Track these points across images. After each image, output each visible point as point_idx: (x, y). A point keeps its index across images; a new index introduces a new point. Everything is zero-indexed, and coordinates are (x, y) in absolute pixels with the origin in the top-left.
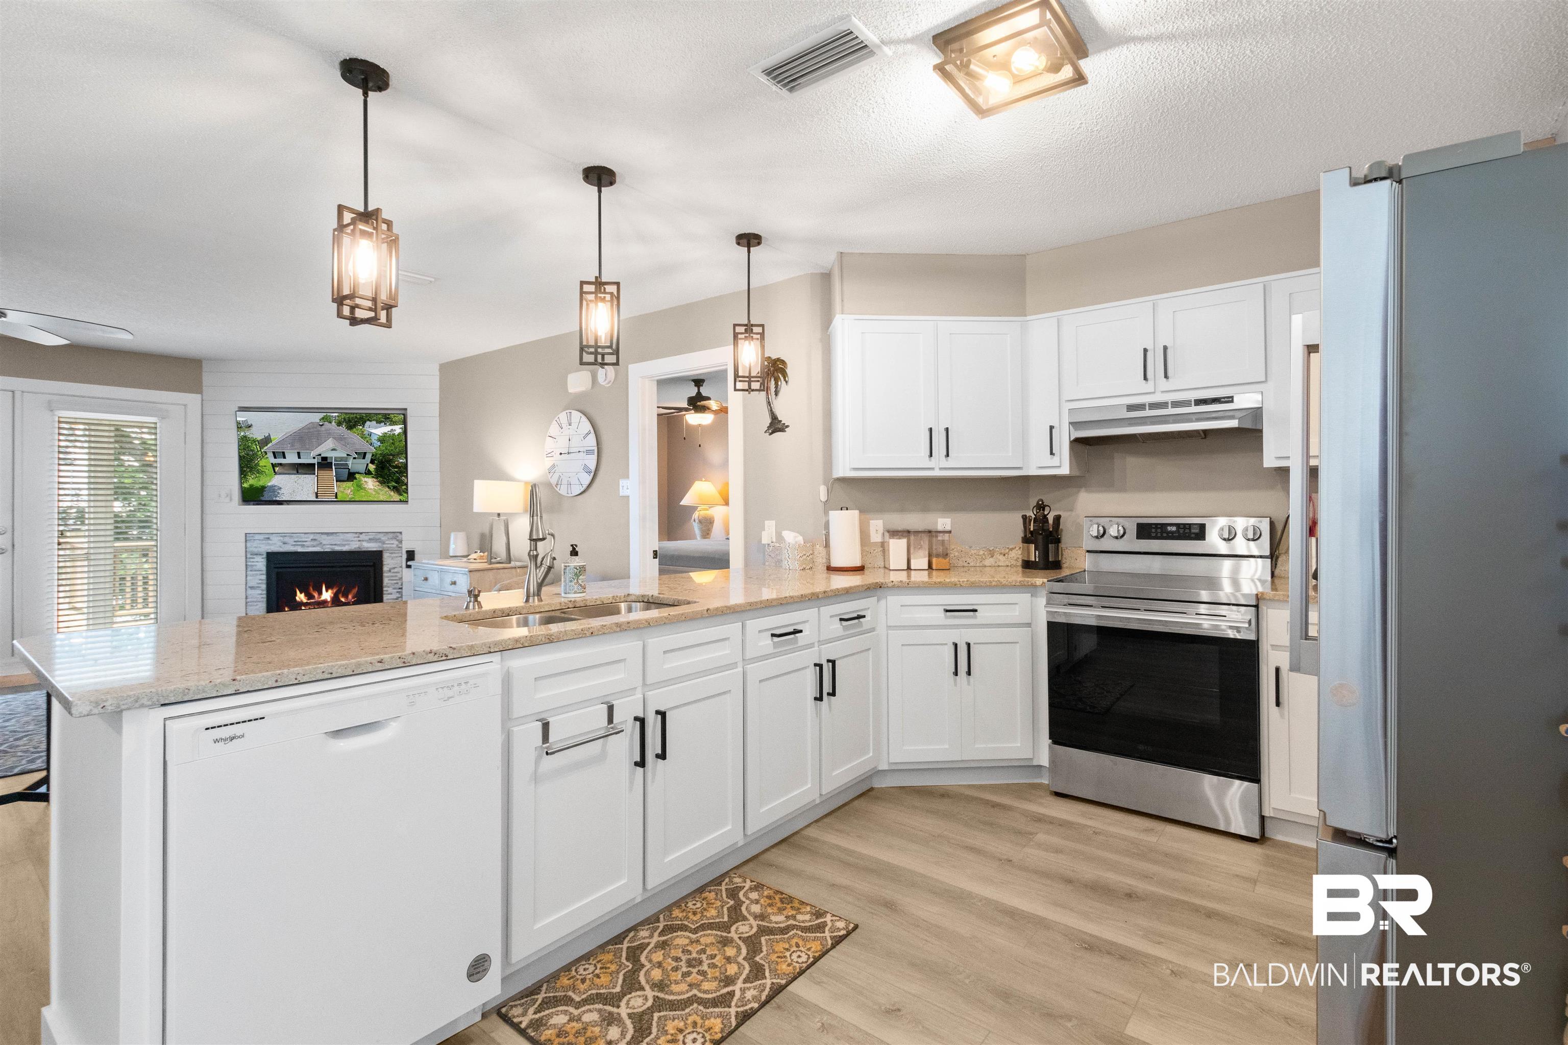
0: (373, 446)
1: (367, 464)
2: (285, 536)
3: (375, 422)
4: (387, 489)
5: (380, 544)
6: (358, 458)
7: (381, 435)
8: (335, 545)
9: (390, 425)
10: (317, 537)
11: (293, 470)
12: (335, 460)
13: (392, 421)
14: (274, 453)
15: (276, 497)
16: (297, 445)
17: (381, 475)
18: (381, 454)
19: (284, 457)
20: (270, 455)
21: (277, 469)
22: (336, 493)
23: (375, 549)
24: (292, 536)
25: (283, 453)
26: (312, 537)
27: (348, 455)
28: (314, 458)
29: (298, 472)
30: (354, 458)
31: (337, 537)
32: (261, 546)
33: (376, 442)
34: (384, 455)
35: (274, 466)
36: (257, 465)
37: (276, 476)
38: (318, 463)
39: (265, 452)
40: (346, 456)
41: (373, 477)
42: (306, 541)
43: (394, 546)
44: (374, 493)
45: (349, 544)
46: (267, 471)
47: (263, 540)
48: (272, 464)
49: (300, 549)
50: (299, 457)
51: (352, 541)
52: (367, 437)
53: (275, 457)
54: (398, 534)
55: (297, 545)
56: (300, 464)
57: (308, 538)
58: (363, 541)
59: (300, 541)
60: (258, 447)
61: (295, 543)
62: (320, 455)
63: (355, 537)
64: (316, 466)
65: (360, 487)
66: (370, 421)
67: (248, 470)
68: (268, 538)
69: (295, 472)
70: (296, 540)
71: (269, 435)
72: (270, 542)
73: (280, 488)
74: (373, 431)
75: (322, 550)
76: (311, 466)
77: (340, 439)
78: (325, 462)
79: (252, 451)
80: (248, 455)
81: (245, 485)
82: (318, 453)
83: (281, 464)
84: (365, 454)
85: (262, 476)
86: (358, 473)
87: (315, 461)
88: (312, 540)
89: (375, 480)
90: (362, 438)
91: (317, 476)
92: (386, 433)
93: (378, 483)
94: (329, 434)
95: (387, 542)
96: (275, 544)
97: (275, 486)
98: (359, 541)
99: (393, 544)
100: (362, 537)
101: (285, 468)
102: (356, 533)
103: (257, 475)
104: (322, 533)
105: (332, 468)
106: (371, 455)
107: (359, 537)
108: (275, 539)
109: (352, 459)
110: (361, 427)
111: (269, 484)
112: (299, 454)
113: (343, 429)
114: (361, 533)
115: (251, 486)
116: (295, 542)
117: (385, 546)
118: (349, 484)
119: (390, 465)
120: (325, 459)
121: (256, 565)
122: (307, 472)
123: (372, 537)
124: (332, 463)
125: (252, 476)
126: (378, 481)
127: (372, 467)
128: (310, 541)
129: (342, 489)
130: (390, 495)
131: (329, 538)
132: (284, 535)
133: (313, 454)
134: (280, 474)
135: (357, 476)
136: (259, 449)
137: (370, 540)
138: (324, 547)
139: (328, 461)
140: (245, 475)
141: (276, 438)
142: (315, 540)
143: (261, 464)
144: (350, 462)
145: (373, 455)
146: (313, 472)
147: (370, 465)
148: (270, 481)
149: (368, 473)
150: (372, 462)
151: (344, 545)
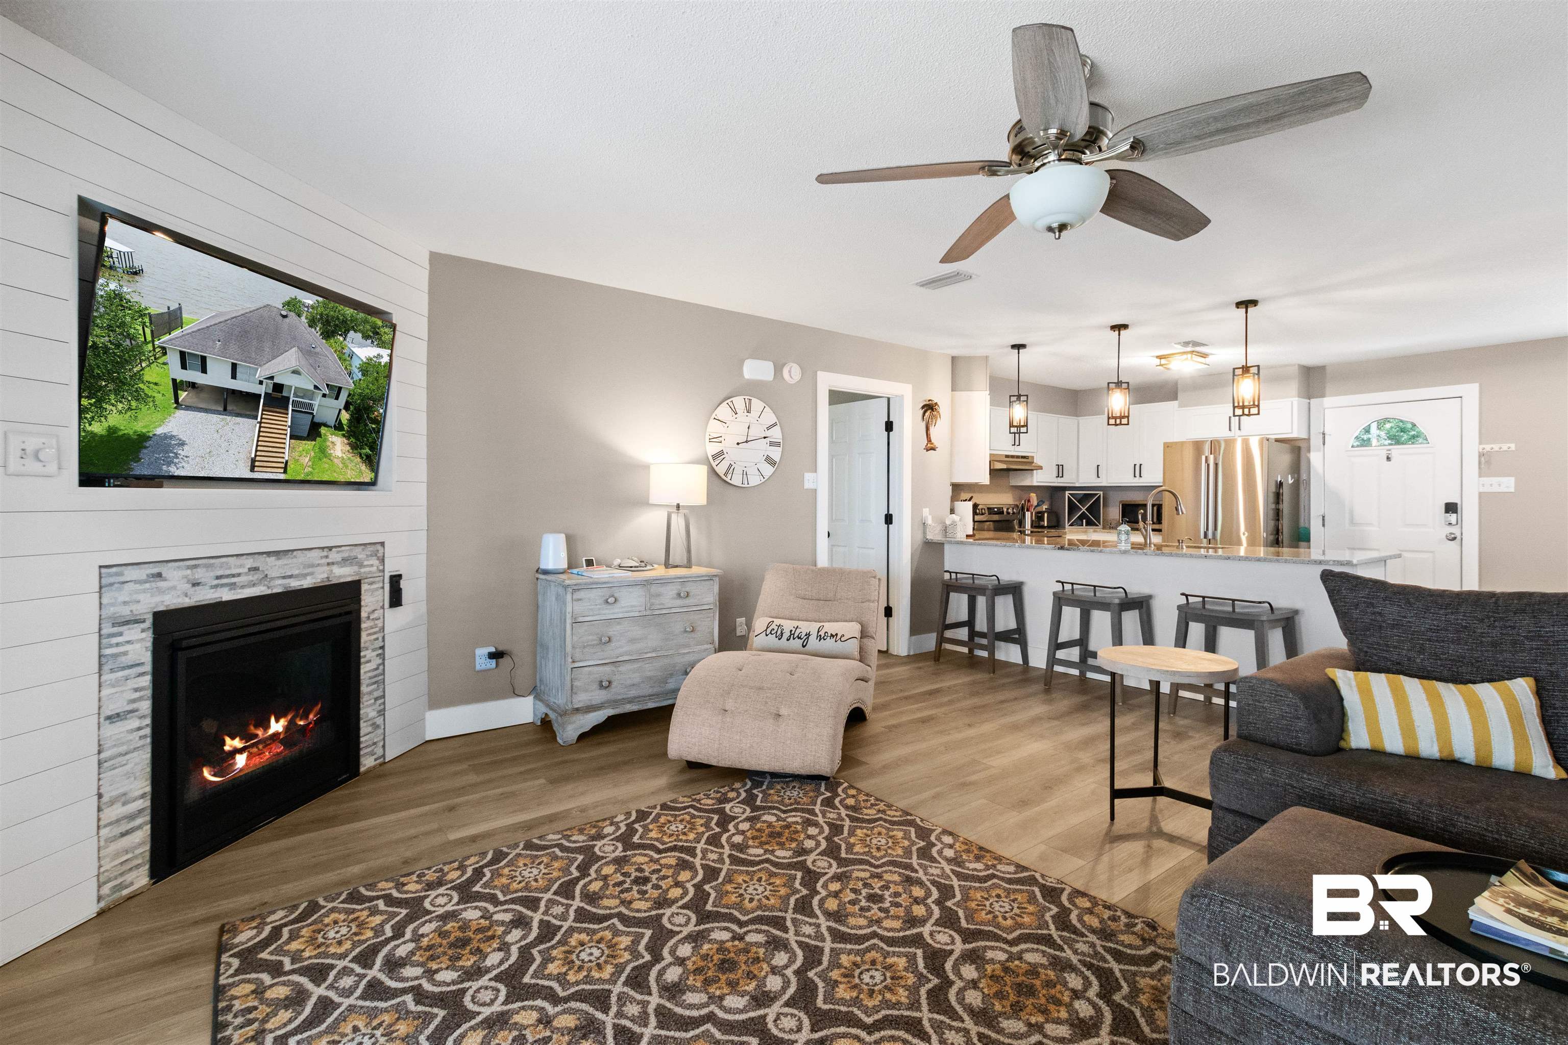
0: (352, 378)
1: (340, 410)
2: (196, 566)
3: (360, 335)
4: (359, 459)
5: (356, 568)
6: (331, 397)
7: (364, 360)
8: (291, 577)
9: (378, 346)
10: (259, 562)
11: (217, 402)
12: (296, 395)
13: (380, 339)
14: (182, 354)
15: (169, 464)
16: (233, 347)
17: (354, 432)
18: (360, 394)
19: (204, 370)
20: (173, 359)
21: (183, 395)
22: (287, 462)
23: (349, 579)
24: (211, 565)
25: (204, 359)
26: (249, 563)
27: (316, 387)
28: (261, 383)
29: (225, 409)
30: (324, 396)
31: (295, 560)
32: (141, 597)
33: (356, 371)
34: (364, 398)
35: (177, 386)
36: (138, 377)
37: (180, 413)
38: (266, 393)
39: (164, 348)
40: (312, 388)
41: (344, 436)
42: (239, 575)
43: (374, 569)
44: (341, 465)
45: (312, 574)
46: (158, 397)
47: (146, 582)
48: (174, 381)
49: (227, 595)
50: (234, 376)
51: (319, 565)
52: (345, 357)
53: (184, 366)
54: (379, 547)
55: (222, 585)
56: (234, 392)
57: (241, 566)
58: (333, 563)
59: (227, 576)
60: (148, 331)
61: (216, 582)
62: (272, 378)
63: (322, 557)
64: (262, 401)
65: (323, 452)
66: (355, 331)
67: (111, 386)
68: (159, 575)
69: (221, 409)
70: (220, 573)
71: (180, 308)
72: (162, 584)
73: (182, 444)
74: (357, 350)
75: (269, 592)
76: (253, 398)
77: (308, 352)
78: (278, 395)
79: (132, 338)
80: (118, 346)
81: (97, 428)
82: (268, 373)
83: (193, 385)
84: (340, 389)
85: (144, 408)
86: (326, 425)
87: (261, 390)
88: (250, 569)
89: (346, 441)
90: (340, 359)
91: (261, 423)
92: (371, 359)
93: (348, 448)
94: (294, 340)
95: (366, 563)
96: (174, 588)
97: (172, 437)
98: (328, 564)
99: (372, 565)
100: (334, 556)
101: (203, 395)
102: (323, 548)
103: (134, 404)
104: (269, 554)
105: (287, 409)
106: (347, 394)
107: (327, 557)
108: (175, 576)
109: (320, 396)
110: (341, 339)
111: (159, 431)
112: (234, 367)
113: (314, 335)
114: (330, 548)
115: (112, 431)
116: (218, 578)
117: (363, 570)
118: (309, 445)
119: (368, 417)
120: (278, 387)
121: (125, 653)
122: (243, 412)
123: (346, 555)
124: (288, 398)
125: (120, 406)
126: (349, 444)
127: (345, 416)
128: (246, 574)
129: (296, 454)
130: (361, 471)
131: (280, 562)
132: (192, 563)
133: (261, 373)
134: (188, 408)
135: (323, 430)
136: (149, 338)
137: (345, 561)
138: (272, 584)
139: (285, 394)
140: (100, 401)
141: (193, 320)
142: (256, 569)
143: (146, 378)
144: (317, 402)
145: (349, 395)
146: (254, 413)
147: (343, 412)
148: (162, 422)
149: (338, 427)
150: (347, 407)
151: (305, 576)
